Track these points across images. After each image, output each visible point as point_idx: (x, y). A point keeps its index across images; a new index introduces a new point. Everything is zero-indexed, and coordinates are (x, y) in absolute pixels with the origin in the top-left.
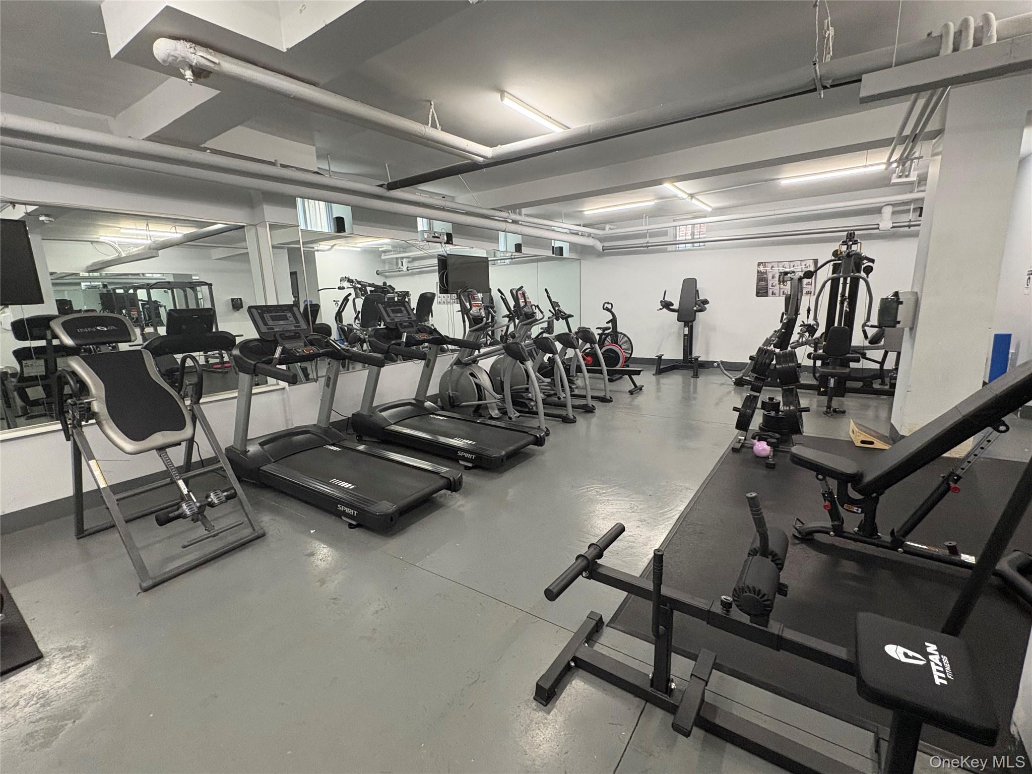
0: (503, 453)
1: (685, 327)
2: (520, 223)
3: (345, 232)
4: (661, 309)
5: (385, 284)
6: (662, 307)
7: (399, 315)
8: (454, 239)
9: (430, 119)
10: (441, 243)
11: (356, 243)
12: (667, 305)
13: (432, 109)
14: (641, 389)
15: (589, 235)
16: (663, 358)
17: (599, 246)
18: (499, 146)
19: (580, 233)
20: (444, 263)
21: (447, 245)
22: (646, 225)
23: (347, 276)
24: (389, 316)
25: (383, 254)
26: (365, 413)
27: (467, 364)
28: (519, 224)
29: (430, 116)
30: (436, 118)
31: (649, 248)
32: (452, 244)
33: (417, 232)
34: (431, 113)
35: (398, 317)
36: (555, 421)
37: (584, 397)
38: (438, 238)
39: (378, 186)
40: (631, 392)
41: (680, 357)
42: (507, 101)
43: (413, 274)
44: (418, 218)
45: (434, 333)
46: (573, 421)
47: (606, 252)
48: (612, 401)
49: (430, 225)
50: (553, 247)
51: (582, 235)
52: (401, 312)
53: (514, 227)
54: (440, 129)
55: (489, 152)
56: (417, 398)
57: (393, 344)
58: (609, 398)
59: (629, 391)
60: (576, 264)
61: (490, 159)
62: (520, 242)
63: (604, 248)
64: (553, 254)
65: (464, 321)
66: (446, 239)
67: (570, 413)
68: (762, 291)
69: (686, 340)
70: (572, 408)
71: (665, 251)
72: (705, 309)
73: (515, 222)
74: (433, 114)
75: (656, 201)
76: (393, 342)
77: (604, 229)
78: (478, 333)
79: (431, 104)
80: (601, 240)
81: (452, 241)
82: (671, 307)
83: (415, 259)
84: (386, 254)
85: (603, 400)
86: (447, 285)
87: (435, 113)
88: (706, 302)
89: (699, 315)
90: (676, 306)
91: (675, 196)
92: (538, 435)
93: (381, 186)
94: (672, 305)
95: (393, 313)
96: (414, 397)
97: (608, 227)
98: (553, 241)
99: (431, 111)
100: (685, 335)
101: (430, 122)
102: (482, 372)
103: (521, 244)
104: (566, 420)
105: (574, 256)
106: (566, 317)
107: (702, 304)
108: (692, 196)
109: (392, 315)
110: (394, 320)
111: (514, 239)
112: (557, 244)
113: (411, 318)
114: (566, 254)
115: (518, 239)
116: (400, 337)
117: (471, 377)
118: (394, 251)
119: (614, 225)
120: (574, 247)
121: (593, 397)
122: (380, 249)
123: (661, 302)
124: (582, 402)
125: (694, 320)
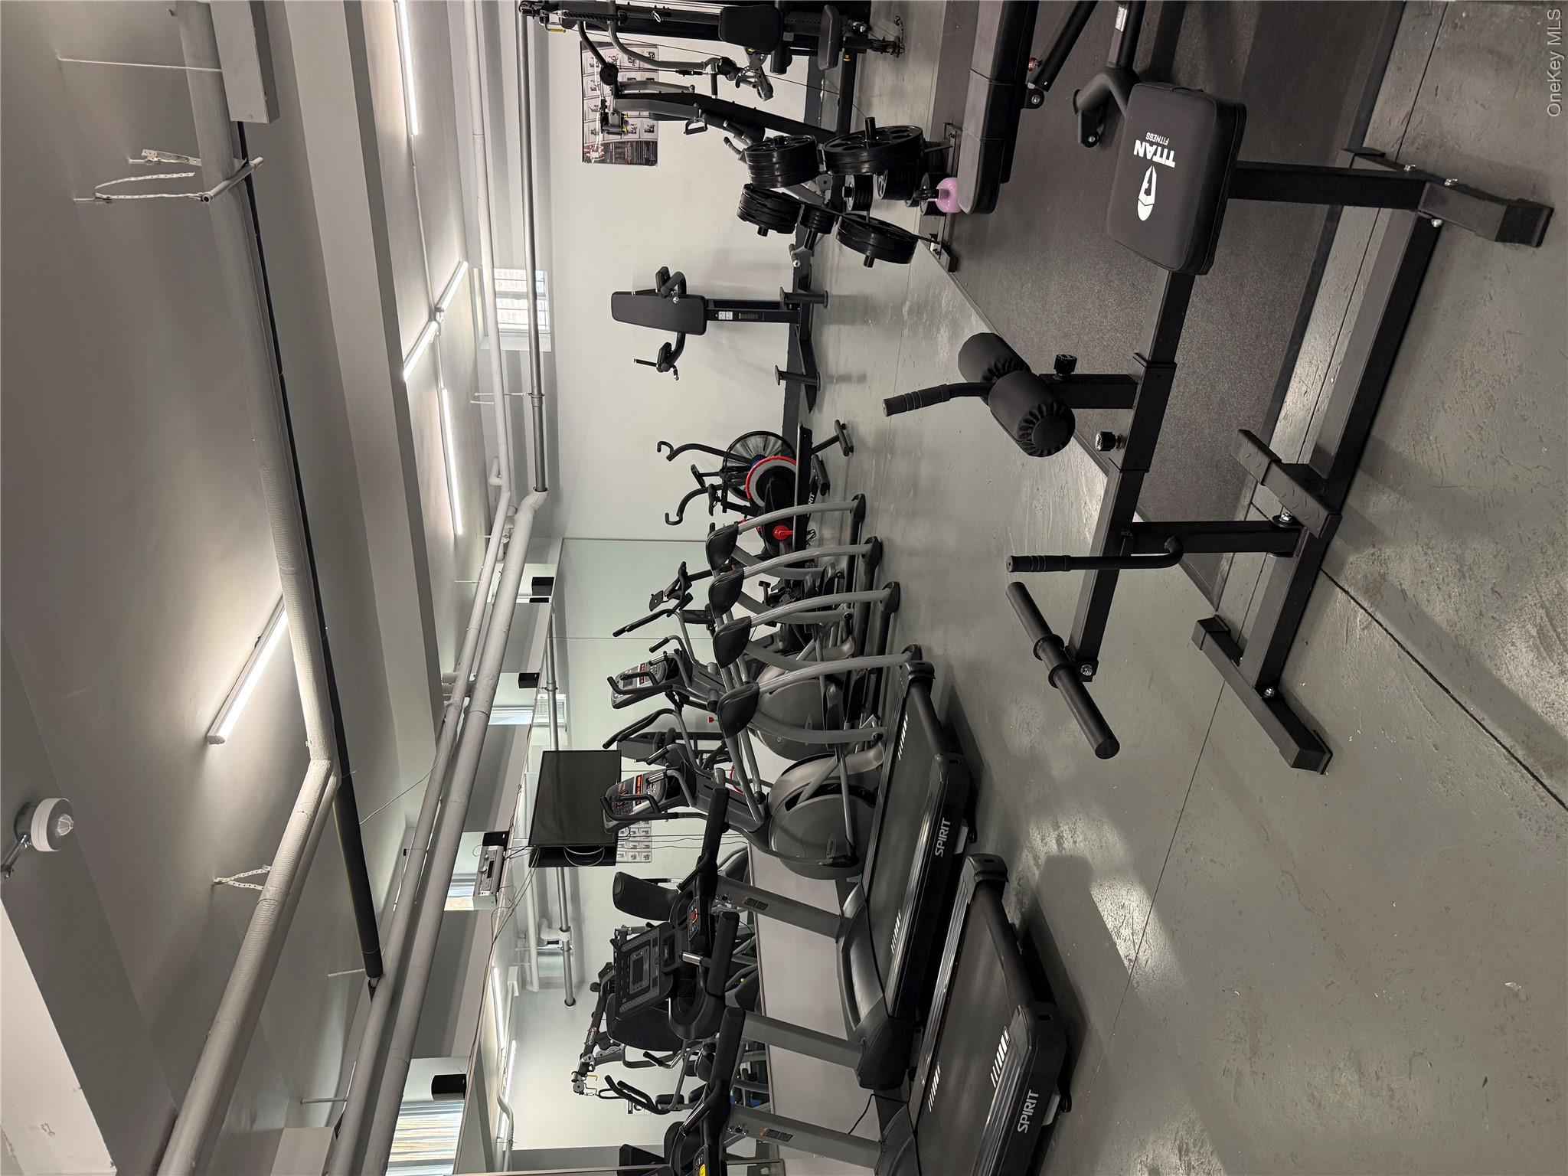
0: (938, 758)
1: (717, 319)
2: (472, 678)
3: (464, 1076)
4: (676, 372)
5: (595, 987)
6: (672, 369)
7: (646, 967)
8: (497, 829)
9: (247, 885)
10: (504, 859)
11: (500, 1050)
12: (668, 358)
13: (230, 881)
14: (843, 427)
15: (510, 520)
16: (784, 368)
17: (534, 499)
18: (308, 744)
19: (505, 541)
20: (546, 855)
21: (510, 846)
22: (492, 399)
23: (573, 1077)
24: (647, 990)
25: (529, 988)
26: (858, 1057)
27: (768, 816)
28: (475, 682)
29: (242, 885)
30: (246, 874)
31: (543, 392)
32: (507, 833)
33: (476, 912)
34: (237, 884)
35: (652, 969)
36: (894, 627)
37: (852, 559)
38: (492, 864)
39: (372, 995)
40: (848, 450)
41: (784, 328)
42: (224, 732)
43: (579, 918)
44: (447, 908)
45: (692, 887)
46: (896, 588)
47: (548, 480)
48: (863, 497)
49: (464, 880)
50: (532, 600)
51: (510, 537)
52: (640, 962)
53: (481, 694)
54: (269, 868)
55: (317, 767)
56: (836, 933)
57: (705, 982)
58: (856, 501)
59: (847, 454)
60: (573, 548)
61: (332, 765)
62: (517, 675)
63: (540, 489)
64: (546, 600)
65: (676, 816)
66: (496, 847)
67: (879, 594)
68: (646, 154)
69: (746, 317)
70: (871, 588)
71: (551, 356)
72: (679, 275)
73: (470, 691)
74: (238, 880)
75: (441, 384)
76: (702, 984)
77: (499, 488)
78: (699, 786)
79: (220, 883)
80: (521, 492)
81: (501, 833)
82: (673, 348)
83: (544, 914)
84: (528, 979)
85: (859, 514)
86: (597, 848)
87: (236, 877)
88: (663, 275)
89: (692, 288)
90: (672, 337)
91: (433, 347)
92: (910, 677)
93: (372, 990)
94: (668, 345)
95: (641, 980)
96: (834, 940)
97: (494, 480)
98: (518, 601)
99: (231, 883)
100: (735, 319)
101: (252, 886)
102: (788, 782)
103: (521, 675)
104: (893, 604)
105: (554, 554)
106: (686, 579)
107: (669, 284)
108: (434, 311)
109: (645, 983)
110: (655, 980)
111: (509, 689)
112: (526, 587)
113: (655, 940)
114: (548, 571)
115: (509, 681)
116: (692, 967)
117: (798, 806)
118: (522, 960)
119: (491, 465)
120: (534, 553)
121: (854, 540)
122: (517, 994)
123: (660, 370)
124: (861, 566)
125: (702, 298)
